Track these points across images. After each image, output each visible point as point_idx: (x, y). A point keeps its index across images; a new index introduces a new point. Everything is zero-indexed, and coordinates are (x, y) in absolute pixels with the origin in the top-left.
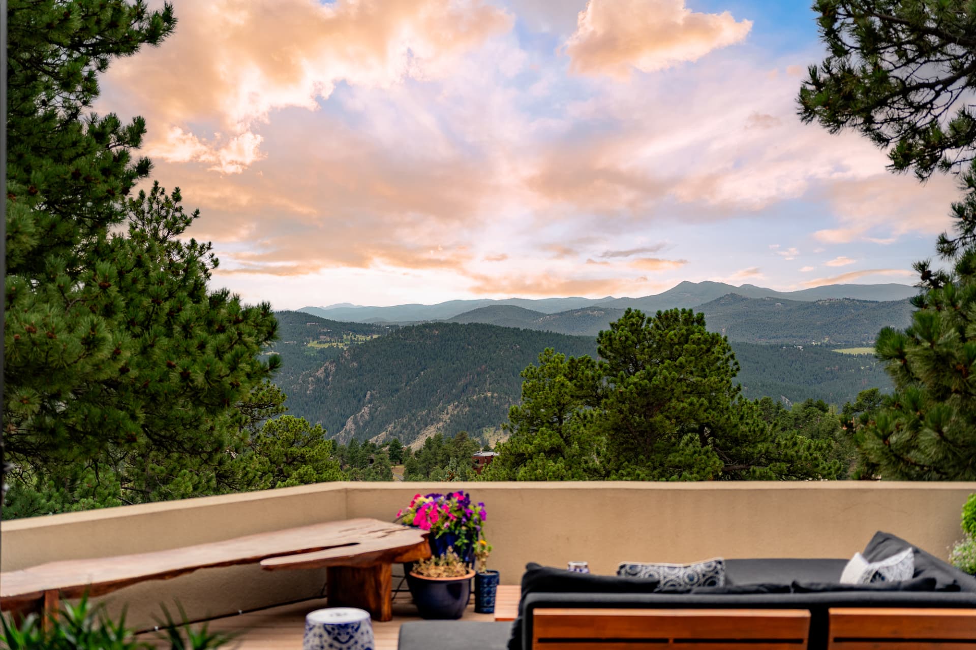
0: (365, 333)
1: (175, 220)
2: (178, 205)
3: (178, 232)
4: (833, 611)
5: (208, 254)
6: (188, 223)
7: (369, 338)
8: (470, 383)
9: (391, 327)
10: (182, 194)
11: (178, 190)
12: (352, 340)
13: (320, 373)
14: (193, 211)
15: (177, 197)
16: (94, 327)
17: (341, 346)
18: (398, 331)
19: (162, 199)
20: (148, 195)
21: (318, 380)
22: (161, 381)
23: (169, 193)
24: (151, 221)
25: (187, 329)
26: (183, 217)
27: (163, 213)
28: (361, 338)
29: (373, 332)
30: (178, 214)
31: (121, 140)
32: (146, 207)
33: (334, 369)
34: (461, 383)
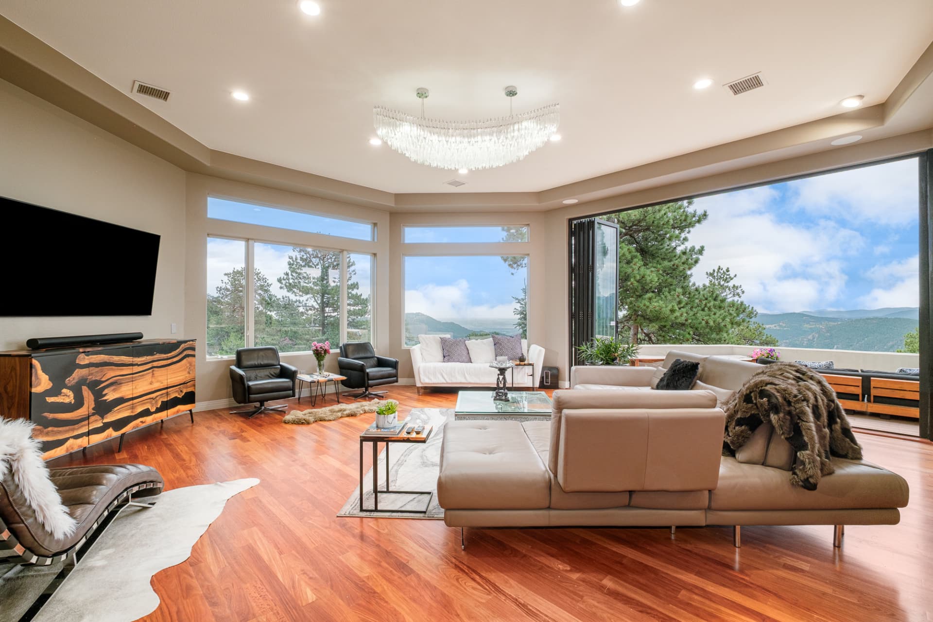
0: (834, 322)
1: (727, 278)
2: (728, 273)
3: (728, 282)
4: (872, 378)
5: (740, 289)
6: (732, 279)
7: (836, 324)
8: (895, 344)
9: (848, 319)
10: (730, 269)
11: (728, 268)
12: (826, 324)
13: (810, 337)
14: (734, 275)
15: (728, 270)
16: (673, 306)
17: (821, 326)
18: (852, 321)
19: (722, 272)
20: (716, 271)
21: (809, 340)
22: (699, 324)
23: (725, 269)
24: (717, 279)
25: (709, 309)
26: (730, 277)
27: (722, 276)
28: (832, 324)
29: (838, 321)
30: (728, 277)
31: (696, 254)
32: (715, 274)
33: (817, 336)
34: (891, 343)
